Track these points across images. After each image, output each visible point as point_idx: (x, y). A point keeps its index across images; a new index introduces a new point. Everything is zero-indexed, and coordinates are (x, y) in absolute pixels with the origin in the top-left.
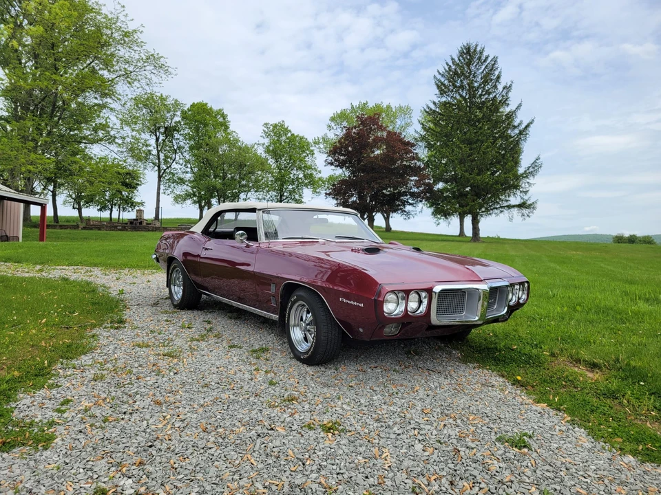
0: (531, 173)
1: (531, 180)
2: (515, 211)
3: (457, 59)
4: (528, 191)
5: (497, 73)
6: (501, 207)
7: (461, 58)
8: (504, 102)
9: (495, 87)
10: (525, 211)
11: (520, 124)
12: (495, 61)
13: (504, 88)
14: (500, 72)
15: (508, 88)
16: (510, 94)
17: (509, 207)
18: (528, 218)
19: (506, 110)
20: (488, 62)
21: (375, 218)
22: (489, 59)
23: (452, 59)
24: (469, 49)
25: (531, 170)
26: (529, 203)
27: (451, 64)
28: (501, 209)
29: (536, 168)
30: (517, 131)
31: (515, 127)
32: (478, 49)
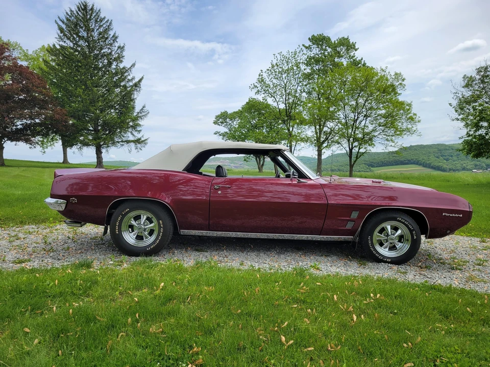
0: (140, 117)
1: (141, 122)
2: (132, 145)
3: (75, 12)
4: (140, 130)
5: (111, 33)
6: (122, 141)
7: (79, 12)
8: (119, 59)
9: (111, 44)
10: (139, 145)
11: (133, 79)
12: (110, 23)
13: (119, 47)
14: (115, 34)
15: (121, 48)
16: (124, 54)
17: (128, 142)
18: (140, 151)
19: (121, 66)
20: (103, 23)
21: (4, 145)
22: (106, 20)
23: (71, 11)
24: (85, 6)
25: (140, 115)
26: (143, 139)
27: (70, 15)
28: (122, 143)
29: (143, 114)
30: (131, 84)
31: (129, 81)
32: (95, 9)
